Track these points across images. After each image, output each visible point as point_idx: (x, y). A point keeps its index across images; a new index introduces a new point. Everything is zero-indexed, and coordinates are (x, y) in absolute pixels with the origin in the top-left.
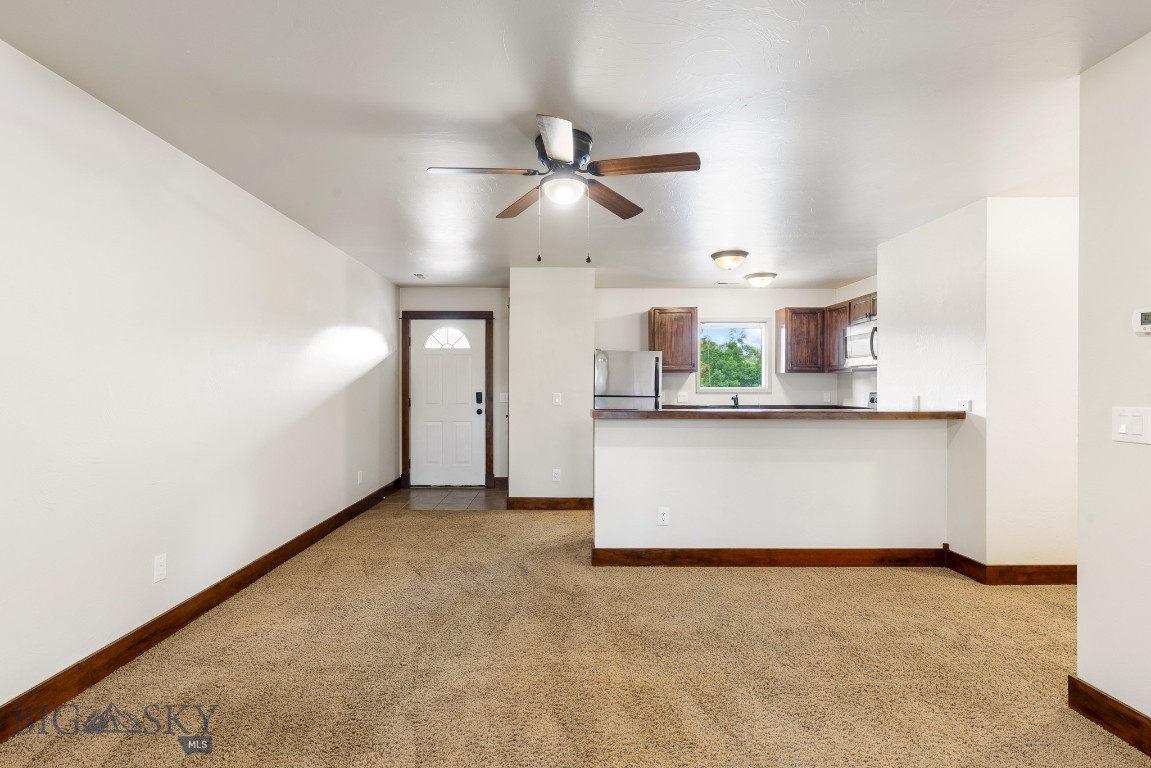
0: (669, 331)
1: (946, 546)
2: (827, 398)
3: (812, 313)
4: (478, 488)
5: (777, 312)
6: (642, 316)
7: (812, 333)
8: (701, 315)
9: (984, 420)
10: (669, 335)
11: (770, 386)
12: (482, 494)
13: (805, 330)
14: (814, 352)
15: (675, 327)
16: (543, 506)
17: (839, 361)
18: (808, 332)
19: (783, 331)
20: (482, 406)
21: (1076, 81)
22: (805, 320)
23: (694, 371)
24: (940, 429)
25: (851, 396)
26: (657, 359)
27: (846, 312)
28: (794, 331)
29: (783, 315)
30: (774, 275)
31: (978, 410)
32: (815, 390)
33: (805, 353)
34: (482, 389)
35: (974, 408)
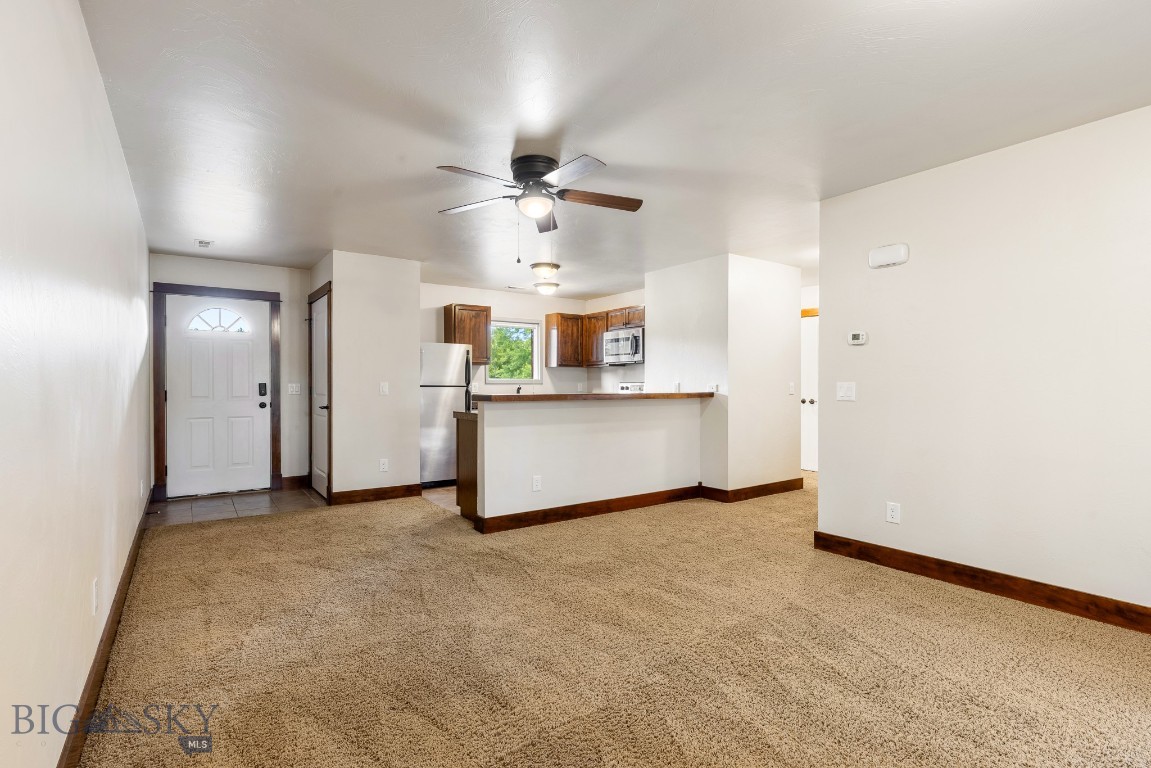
0: (468, 326)
1: (700, 483)
2: (580, 388)
3: (576, 319)
4: (264, 491)
5: (548, 316)
6: (438, 310)
7: (575, 335)
8: (494, 315)
9: (726, 397)
10: (467, 330)
11: (542, 377)
12: (266, 498)
13: (570, 332)
14: (576, 351)
15: (473, 323)
16: (371, 498)
17: (597, 358)
18: (572, 334)
19: (554, 333)
20: (267, 399)
21: (817, 205)
22: (570, 324)
23: (485, 364)
24: (695, 405)
25: (600, 386)
26: (468, 352)
27: (605, 320)
28: (563, 332)
29: (554, 320)
30: (557, 285)
31: (723, 391)
32: (574, 381)
33: (570, 350)
34: (267, 380)
35: (720, 389)
